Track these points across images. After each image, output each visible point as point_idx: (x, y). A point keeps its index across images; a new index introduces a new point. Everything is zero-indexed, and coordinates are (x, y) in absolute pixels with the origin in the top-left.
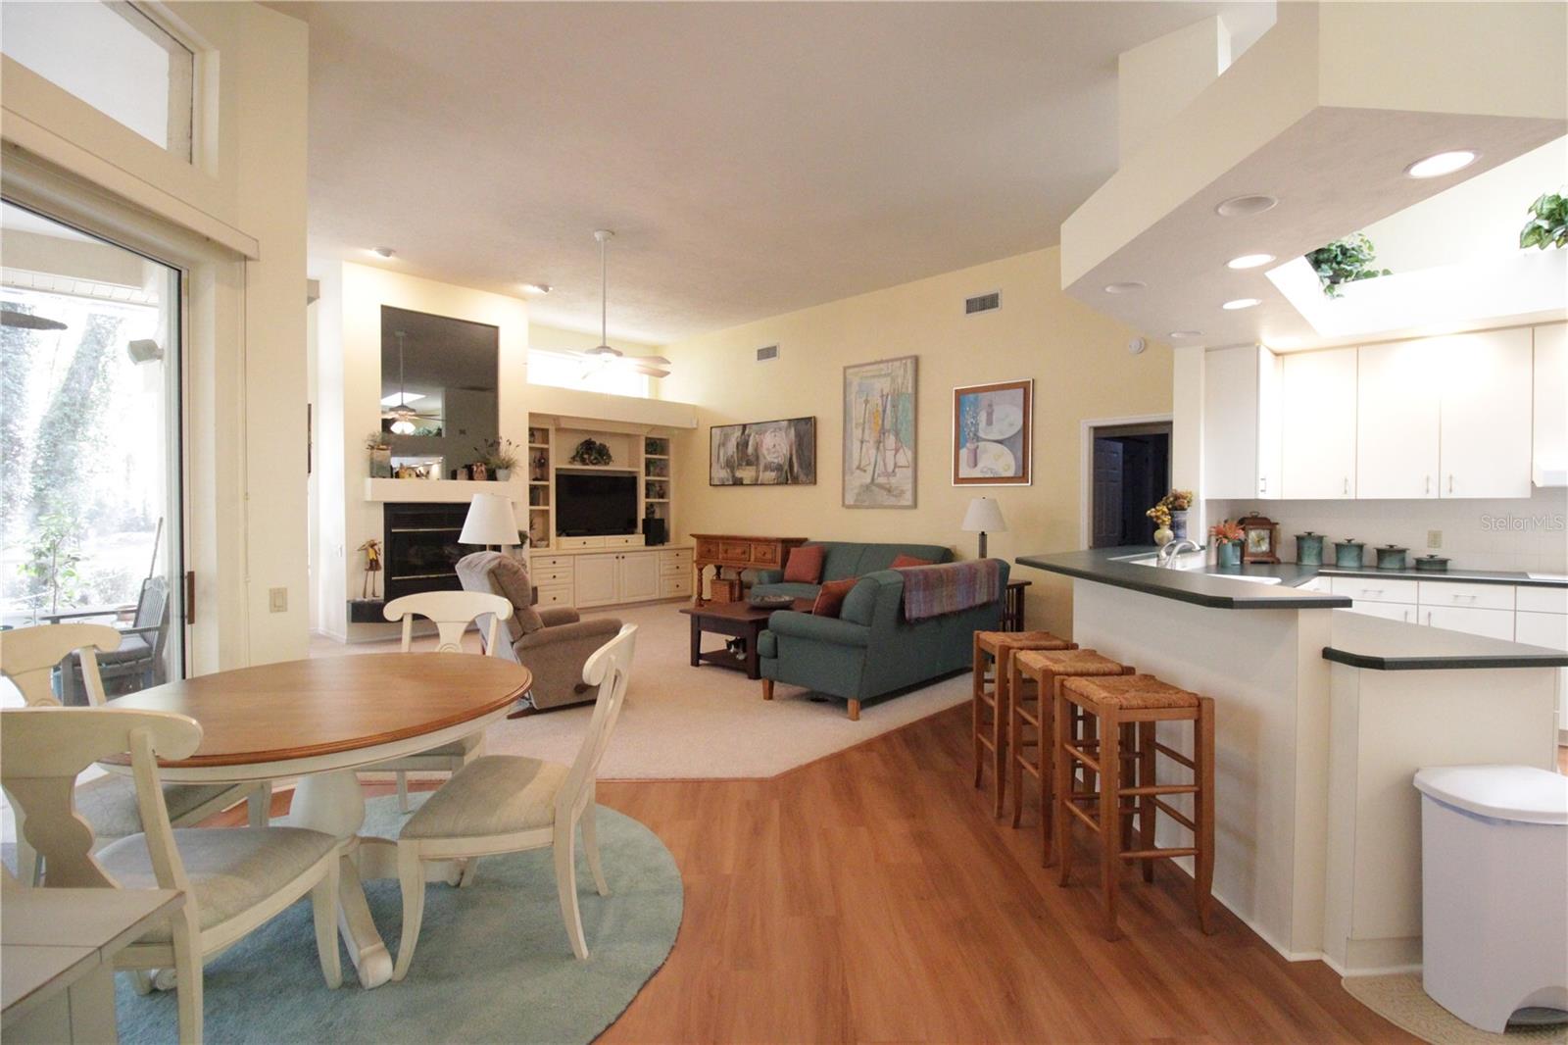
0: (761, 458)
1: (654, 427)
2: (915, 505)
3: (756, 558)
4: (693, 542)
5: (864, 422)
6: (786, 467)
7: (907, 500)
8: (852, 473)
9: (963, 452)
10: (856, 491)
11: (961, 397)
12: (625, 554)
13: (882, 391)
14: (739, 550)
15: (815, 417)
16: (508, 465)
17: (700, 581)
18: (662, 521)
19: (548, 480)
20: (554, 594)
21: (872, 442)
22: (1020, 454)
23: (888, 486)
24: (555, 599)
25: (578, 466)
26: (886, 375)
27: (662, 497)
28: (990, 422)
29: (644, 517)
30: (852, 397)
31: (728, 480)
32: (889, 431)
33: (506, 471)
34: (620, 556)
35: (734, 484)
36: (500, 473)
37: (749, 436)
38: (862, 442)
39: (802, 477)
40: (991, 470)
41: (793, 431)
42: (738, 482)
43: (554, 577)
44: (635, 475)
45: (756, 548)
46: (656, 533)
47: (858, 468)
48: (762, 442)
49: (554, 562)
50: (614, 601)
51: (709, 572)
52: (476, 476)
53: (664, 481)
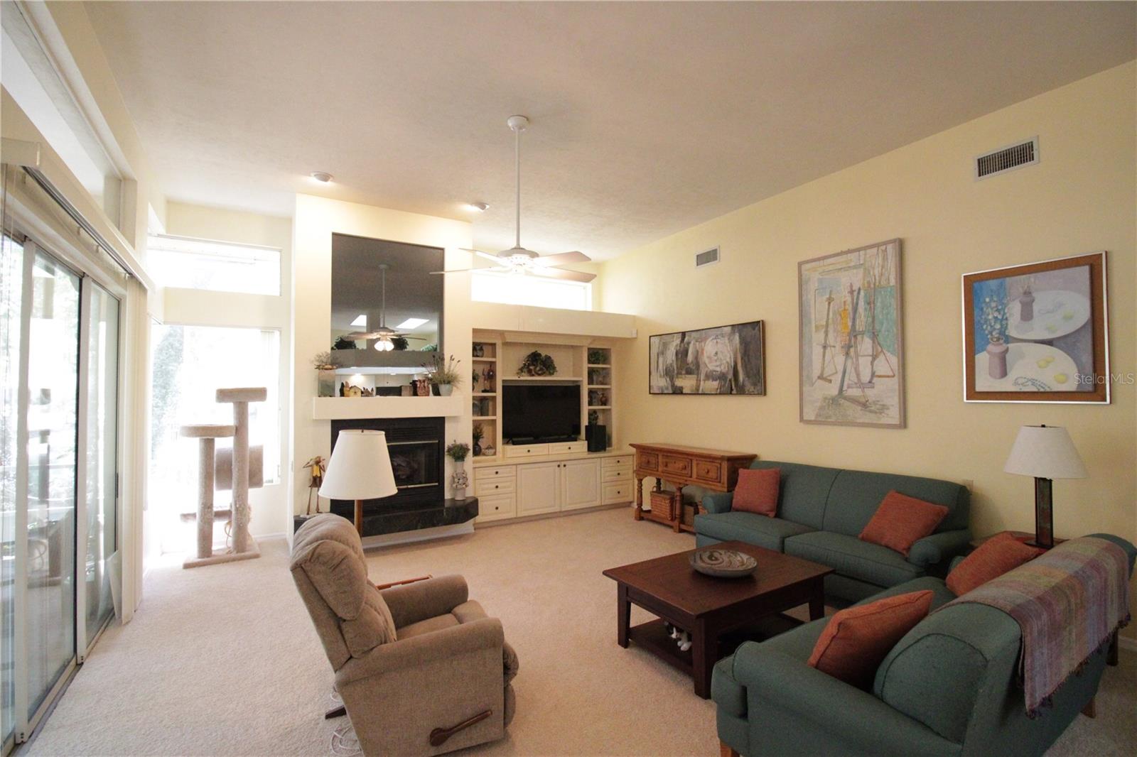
0: (702, 366)
1: (595, 338)
2: (904, 424)
3: (698, 475)
4: (634, 450)
5: (827, 326)
6: (730, 376)
7: (893, 416)
8: (813, 384)
9: (982, 359)
10: (818, 404)
11: (976, 285)
12: (565, 463)
13: (851, 286)
14: (681, 465)
15: (762, 321)
16: (450, 380)
17: (640, 491)
18: (604, 428)
19: (495, 392)
20: (496, 503)
21: (838, 346)
22: (1087, 359)
23: (863, 400)
24: (497, 508)
25: (526, 377)
26: (855, 267)
27: (604, 403)
28: (1027, 315)
29: (587, 424)
30: (810, 297)
31: (667, 388)
32: (862, 333)
33: (448, 386)
34: (561, 464)
35: (674, 393)
36: (443, 388)
37: (689, 343)
38: (825, 347)
39: (749, 387)
40: (1033, 382)
41: (737, 337)
42: (678, 391)
43: (497, 487)
44: (578, 384)
45: (697, 464)
46: (599, 440)
47: (821, 377)
48: (703, 350)
49: (497, 473)
50: (557, 509)
51: (649, 483)
52: (419, 391)
53: (606, 389)
